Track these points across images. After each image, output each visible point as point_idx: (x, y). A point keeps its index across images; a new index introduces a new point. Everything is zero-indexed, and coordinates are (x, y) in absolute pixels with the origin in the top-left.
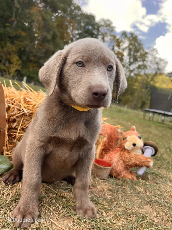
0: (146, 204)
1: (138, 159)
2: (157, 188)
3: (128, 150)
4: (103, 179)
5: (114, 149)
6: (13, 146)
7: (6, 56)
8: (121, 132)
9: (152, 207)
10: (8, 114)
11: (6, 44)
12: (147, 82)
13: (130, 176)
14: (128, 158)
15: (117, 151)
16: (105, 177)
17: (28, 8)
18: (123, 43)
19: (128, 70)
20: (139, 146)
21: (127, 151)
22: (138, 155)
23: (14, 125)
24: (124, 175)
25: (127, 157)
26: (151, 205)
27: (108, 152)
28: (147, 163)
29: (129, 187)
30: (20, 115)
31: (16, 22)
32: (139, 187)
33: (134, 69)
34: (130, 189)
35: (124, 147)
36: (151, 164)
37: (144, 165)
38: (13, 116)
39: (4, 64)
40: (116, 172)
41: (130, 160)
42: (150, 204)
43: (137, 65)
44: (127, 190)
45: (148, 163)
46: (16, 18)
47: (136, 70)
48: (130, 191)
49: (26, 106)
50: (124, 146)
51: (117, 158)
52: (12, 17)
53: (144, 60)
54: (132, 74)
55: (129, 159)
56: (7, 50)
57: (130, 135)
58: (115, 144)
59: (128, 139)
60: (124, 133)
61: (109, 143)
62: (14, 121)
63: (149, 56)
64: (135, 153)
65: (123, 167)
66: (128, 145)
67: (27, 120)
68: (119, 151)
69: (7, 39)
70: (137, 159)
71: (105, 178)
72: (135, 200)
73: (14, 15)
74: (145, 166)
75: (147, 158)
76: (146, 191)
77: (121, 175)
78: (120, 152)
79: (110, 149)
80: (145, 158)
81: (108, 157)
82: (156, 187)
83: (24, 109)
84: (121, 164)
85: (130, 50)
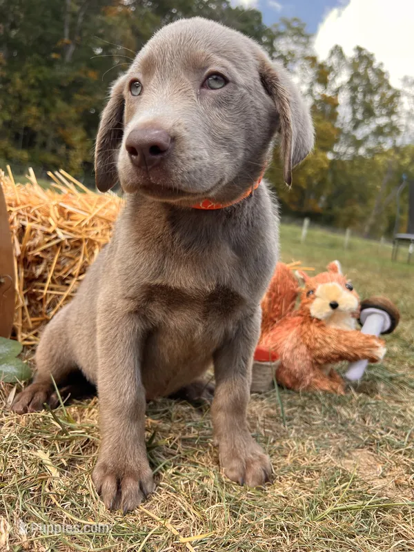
0: (358, 447)
1: (346, 340)
2: (397, 412)
3: (318, 320)
4: (256, 392)
5: (286, 320)
6: (42, 321)
7: (56, 131)
8: (302, 277)
9: (375, 455)
10: (22, 246)
11: (53, 104)
12: (400, 167)
13: (326, 385)
14: (319, 340)
15: (293, 323)
16: (262, 387)
17: (98, 12)
18: (336, 75)
19: (350, 140)
20: (347, 308)
21: (317, 322)
22: (345, 332)
23: (39, 271)
24: (311, 382)
25: (316, 336)
26: (371, 450)
27: (270, 329)
28: (369, 351)
29: (321, 410)
30: (52, 247)
31: (72, 49)
32: (348, 410)
33: (366, 139)
34: (322, 415)
35: (310, 313)
36: (381, 352)
37: (360, 355)
38: (35, 248)
39: (54, 151)
40: (290, 375)
41: (325, 345)
42: (368, 447)
43: (373, 126)
44: (314, 417)
45: (372, 349)
46: (71, 37)
47: (371, 138)
48: (321, 418)
49: (65, 223)
50: (309, 310)
51: (291, 341)
52: (63, 36)
53: (391, 113)
54: (362, 151)
55: (323, 342)
56: (58, 119)
57: (323, 283)
58: (286, 307)
59: (317, 293)
60: (311, 280)
61: (272, 304)
62: (38, 261)
63: (404, 99)
64: (339, 328)
65: (308, 362)
66: (318, 308)
67: (70, 258)
68: (297, 324)
69: (56, 90)
70: (342, 342)
71: (263, 390)
72: (331, 439)
73: (67, 31)
74: (365, 357)
75: (368, 338)
76: (364, 419)
77: (303, 383)
78: (299, 326)
79: (276, 319)
80: (363, 338)
81: (270, 338)
82: (393, 410)
83: (59, 232)
84: (302, 354)
85: (354, 89)
